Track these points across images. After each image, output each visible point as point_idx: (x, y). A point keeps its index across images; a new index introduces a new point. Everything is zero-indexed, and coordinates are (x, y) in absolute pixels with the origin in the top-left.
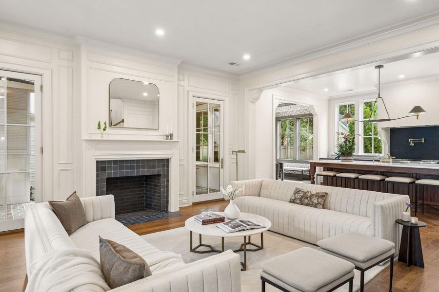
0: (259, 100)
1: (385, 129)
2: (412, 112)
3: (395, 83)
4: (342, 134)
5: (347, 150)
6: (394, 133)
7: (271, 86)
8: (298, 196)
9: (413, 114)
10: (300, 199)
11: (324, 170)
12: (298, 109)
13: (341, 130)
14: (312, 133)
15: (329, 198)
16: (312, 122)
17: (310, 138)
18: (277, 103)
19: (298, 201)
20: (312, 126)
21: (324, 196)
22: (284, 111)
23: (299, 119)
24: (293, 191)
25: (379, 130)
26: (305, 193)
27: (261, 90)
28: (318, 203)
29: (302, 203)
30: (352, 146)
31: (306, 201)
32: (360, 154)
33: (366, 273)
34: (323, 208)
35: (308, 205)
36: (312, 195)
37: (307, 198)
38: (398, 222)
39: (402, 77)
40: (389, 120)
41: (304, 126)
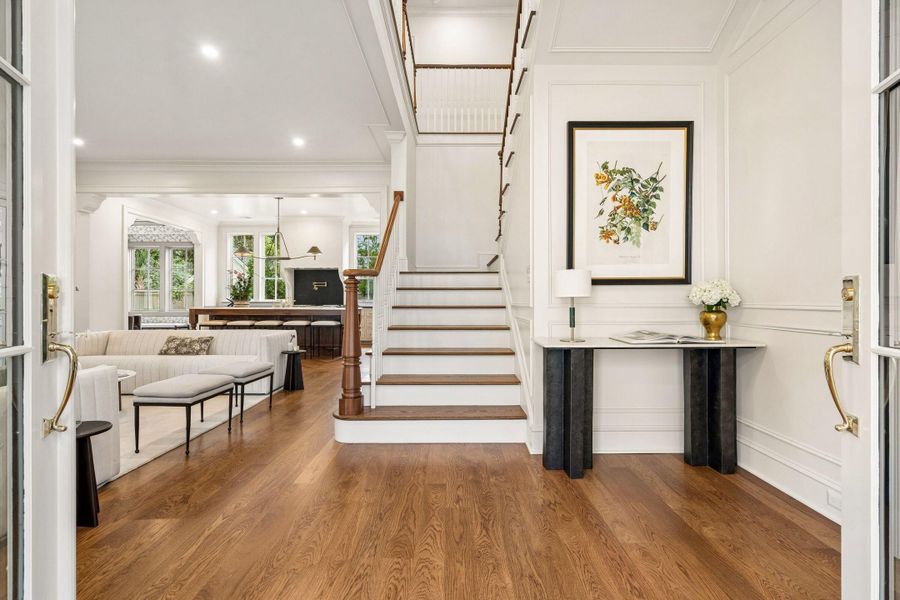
0: (97, 212)
1: (289, 270)
2: (310, 251)
3: (295, 218)
4: (236, 273)
5: (242, 292)
6: (299, 275)
7: (122, 194)
8: (173, 345)
9: (310, 254)
10: (176, 348)
11: (211, 319)
12: (169, 232)
13: (236, 268)
14: (193, 273)
15: (215, 343)
16: (193, 256)
17: (190, 280)
18: (130, 220)
19: (173, 352)
20: (193, 261)
21: (208, 341)
22: (141, 233)
23: (170, 248)
24: (165, 340)
25: (282, 270)
26: (183, 340)
27: (102, 196)
28: (201, 349)
29: (178, 353)
30: (248, 288)
31: (185, 349)
32: (260, 300)
33: (246, 386)
34: (207, 354)
35: (187, 353)
36: (192, 342)
37: (186, 345)
38: (283, 353)
39: (304, 212)
40: (288, 259)
41: (177, 262)
